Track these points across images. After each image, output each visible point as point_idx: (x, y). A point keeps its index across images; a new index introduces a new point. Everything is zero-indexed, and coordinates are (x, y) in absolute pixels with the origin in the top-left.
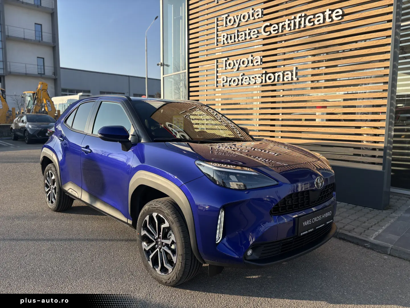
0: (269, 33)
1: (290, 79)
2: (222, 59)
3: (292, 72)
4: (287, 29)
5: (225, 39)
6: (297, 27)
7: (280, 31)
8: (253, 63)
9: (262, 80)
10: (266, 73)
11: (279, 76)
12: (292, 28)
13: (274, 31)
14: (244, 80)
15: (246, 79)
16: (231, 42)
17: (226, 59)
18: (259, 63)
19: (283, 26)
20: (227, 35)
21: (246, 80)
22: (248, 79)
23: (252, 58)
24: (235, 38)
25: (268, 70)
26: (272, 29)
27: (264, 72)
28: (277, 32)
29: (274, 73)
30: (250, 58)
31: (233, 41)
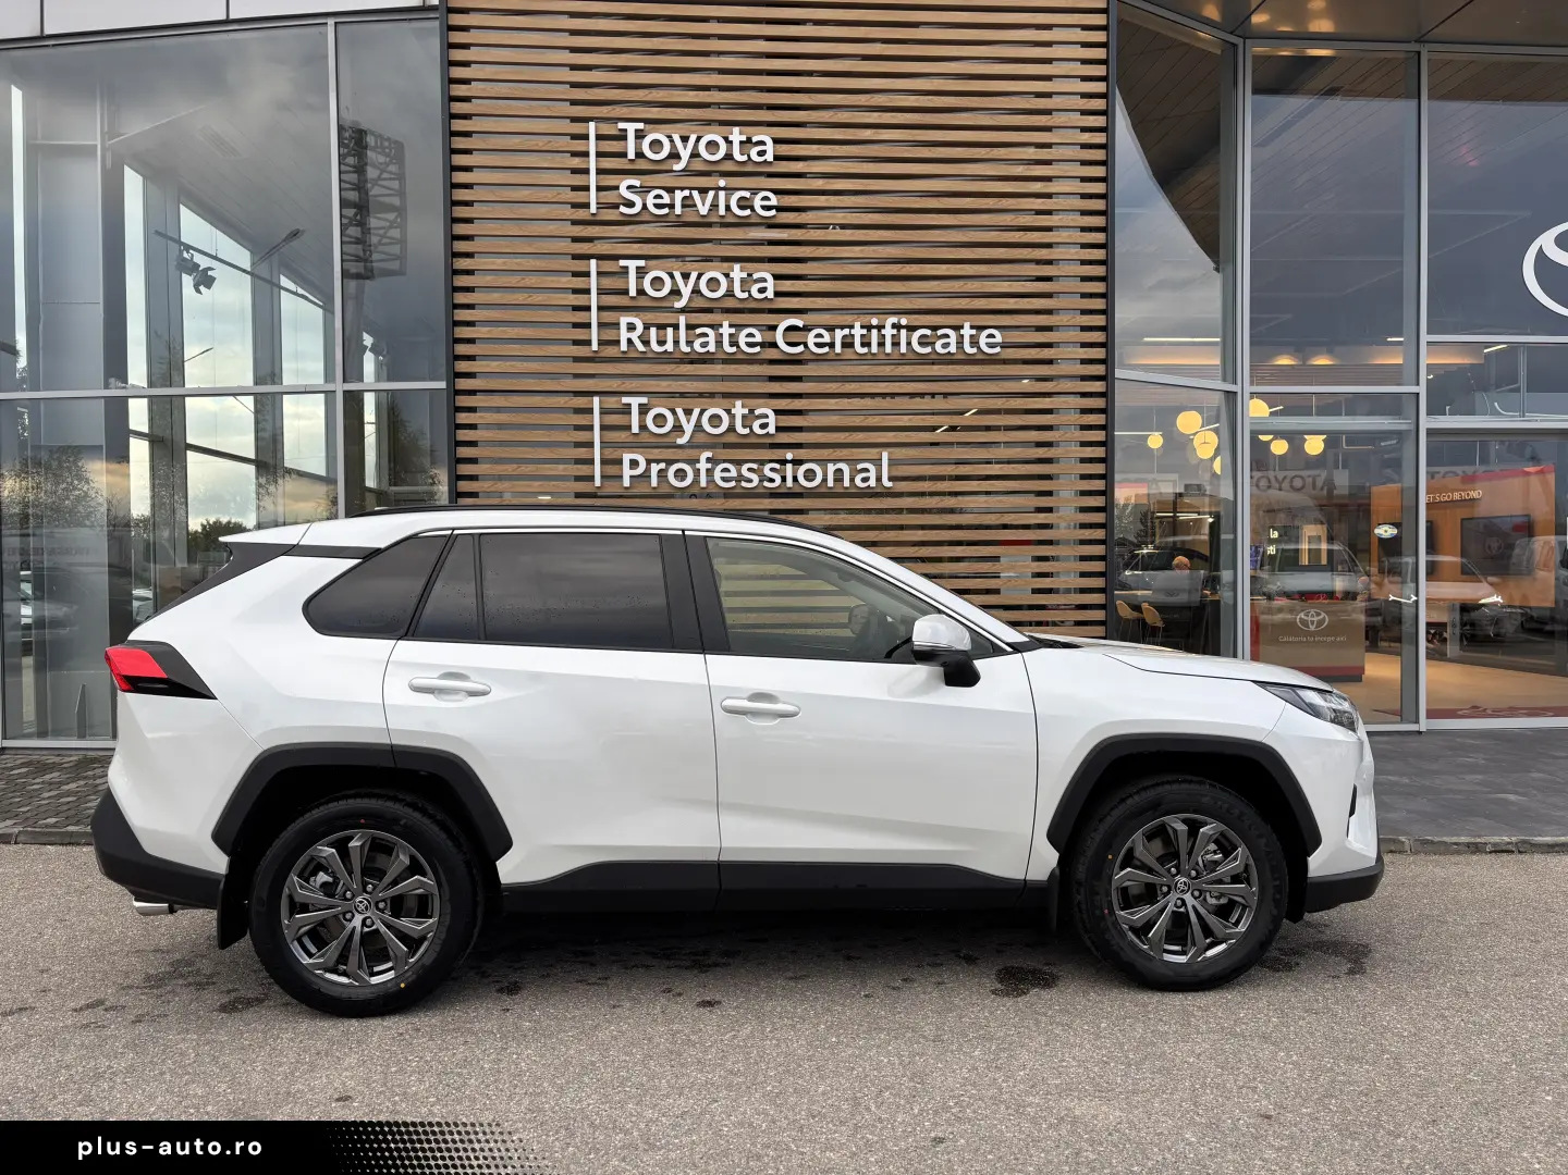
0: (801, 348)
1: (872, 483)
2: (625, 400)
3: (877, 462)
4: (859, 349)
5: (634, 336)
6: (888, 348)
7: (838, 349)
8: (751, 428)
9: (784, 479)
10: (797, 462)
11: (839, 471)
12: (874, 349)
13: (818, 345)
14: (718, 475)
15: (726, 470)
16: (663, 349)
17: (644, 400)
18: (771, 429)
19: (844, 337)
20: (647, 327)
21: (726, 475)
22: (734, 473)
23: (746, 411)
24: (676, 342)
25: (802, 453)
26: (811, 339)
27: (789, 456)
28: (826, 349)
29: (822, 462)
30: (739, 409)
31: (669, 347)
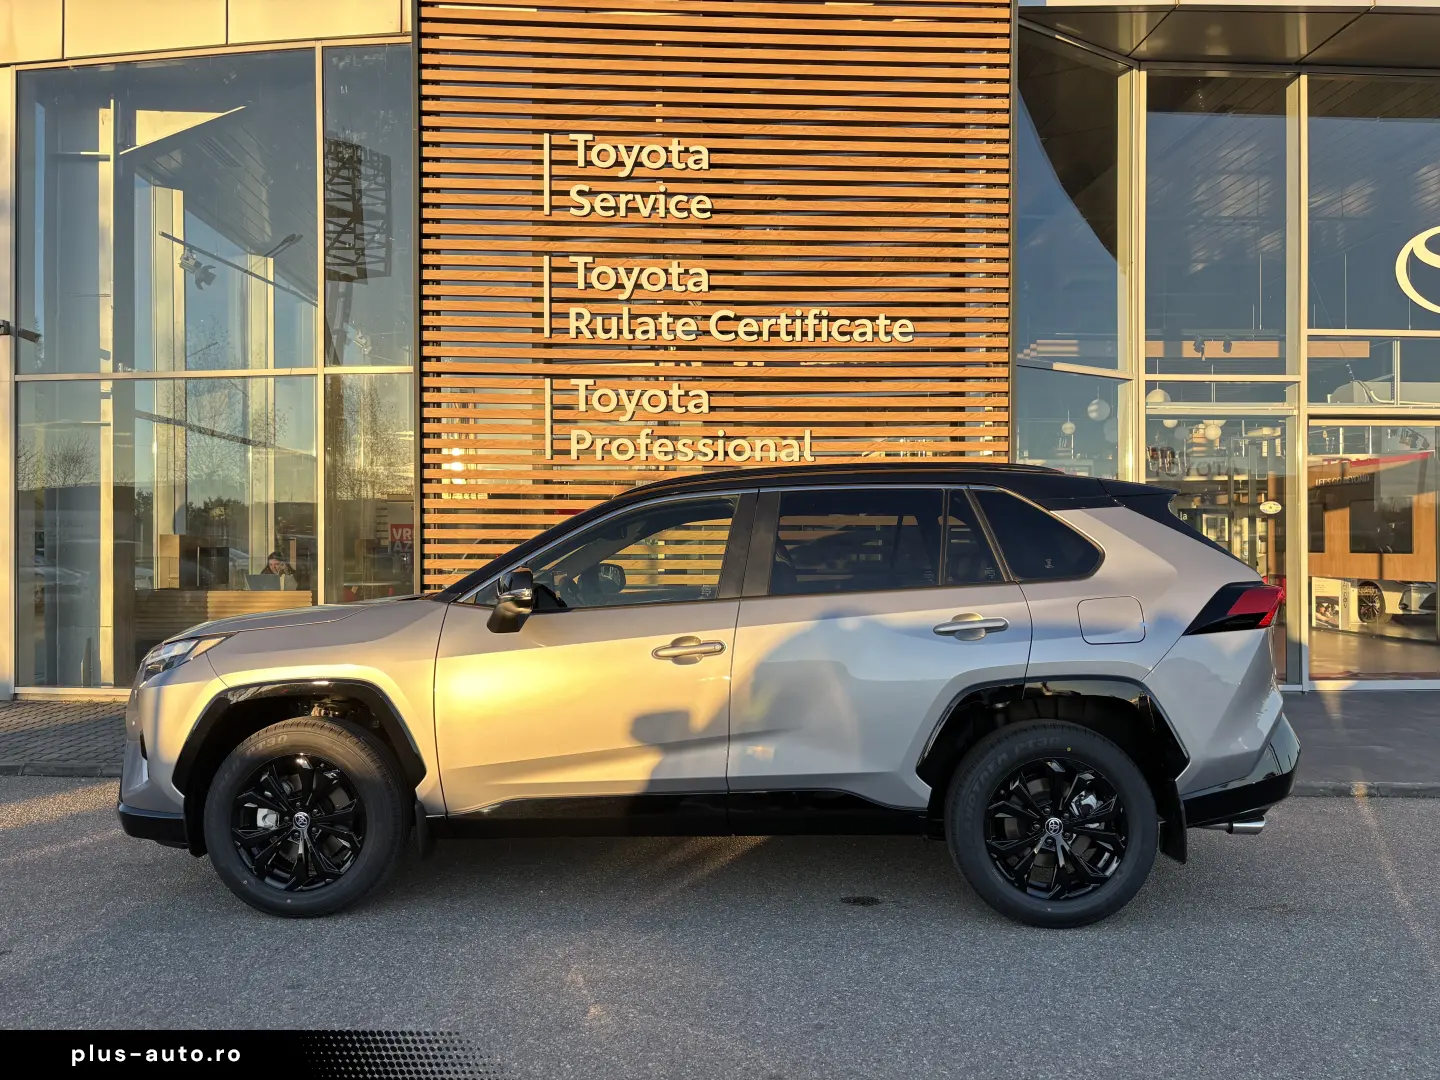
0: (732, 336)
2: (573, 381)
3: (800, 438)
4: (784, 337)
5: (582, 324)
6: (811, 337)
7: (765, 337)
8: (686, 407)
9: (716, 453)
10: (727, 438)
11: (764, 447)
12: (798, 337)
13: (748, 334)
14: (656, 448)
15: (663, 445)
16: (608, 336)
17: (590, 382)
18: (705, 409)
19: (772, 327)
20: (594, 315)
21: (663, 449)
22: (670, 448)
23: (682, 392)
24: (620, 332)
25: (731, 431)
26: (741, 328)
27: (721, 434)
28: (754, 338)
29: (750, 439)
30: (675, 391)
